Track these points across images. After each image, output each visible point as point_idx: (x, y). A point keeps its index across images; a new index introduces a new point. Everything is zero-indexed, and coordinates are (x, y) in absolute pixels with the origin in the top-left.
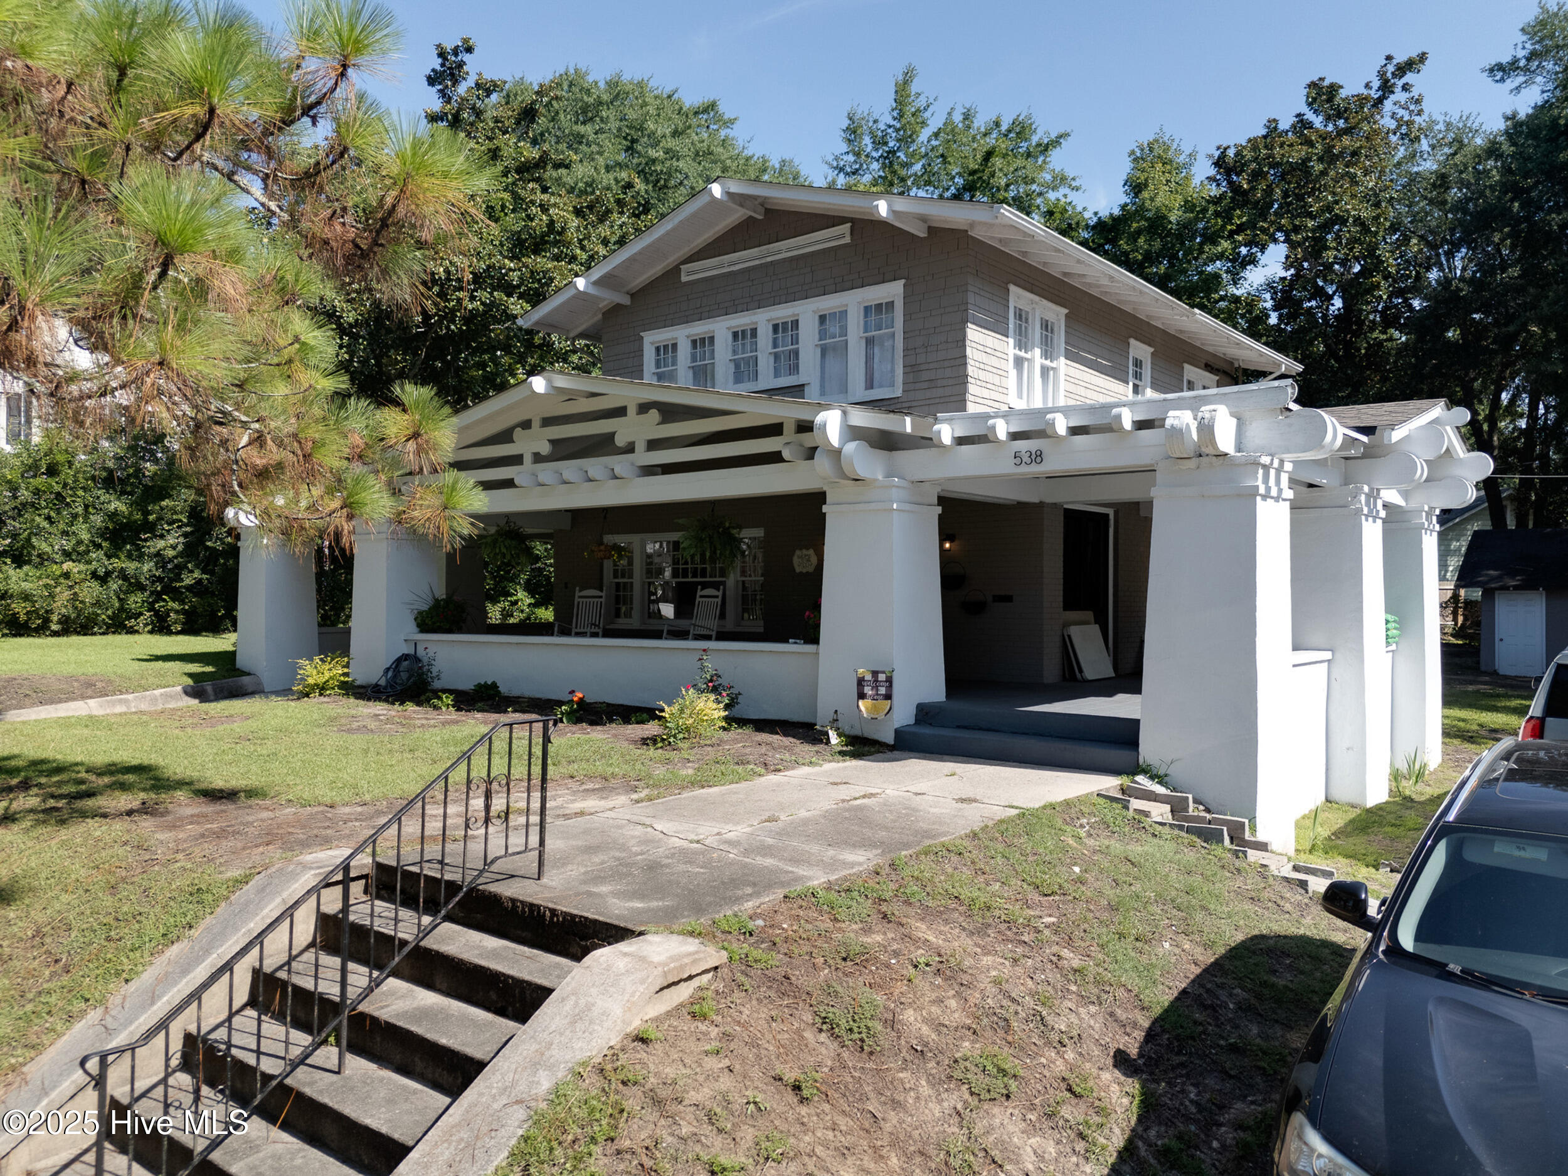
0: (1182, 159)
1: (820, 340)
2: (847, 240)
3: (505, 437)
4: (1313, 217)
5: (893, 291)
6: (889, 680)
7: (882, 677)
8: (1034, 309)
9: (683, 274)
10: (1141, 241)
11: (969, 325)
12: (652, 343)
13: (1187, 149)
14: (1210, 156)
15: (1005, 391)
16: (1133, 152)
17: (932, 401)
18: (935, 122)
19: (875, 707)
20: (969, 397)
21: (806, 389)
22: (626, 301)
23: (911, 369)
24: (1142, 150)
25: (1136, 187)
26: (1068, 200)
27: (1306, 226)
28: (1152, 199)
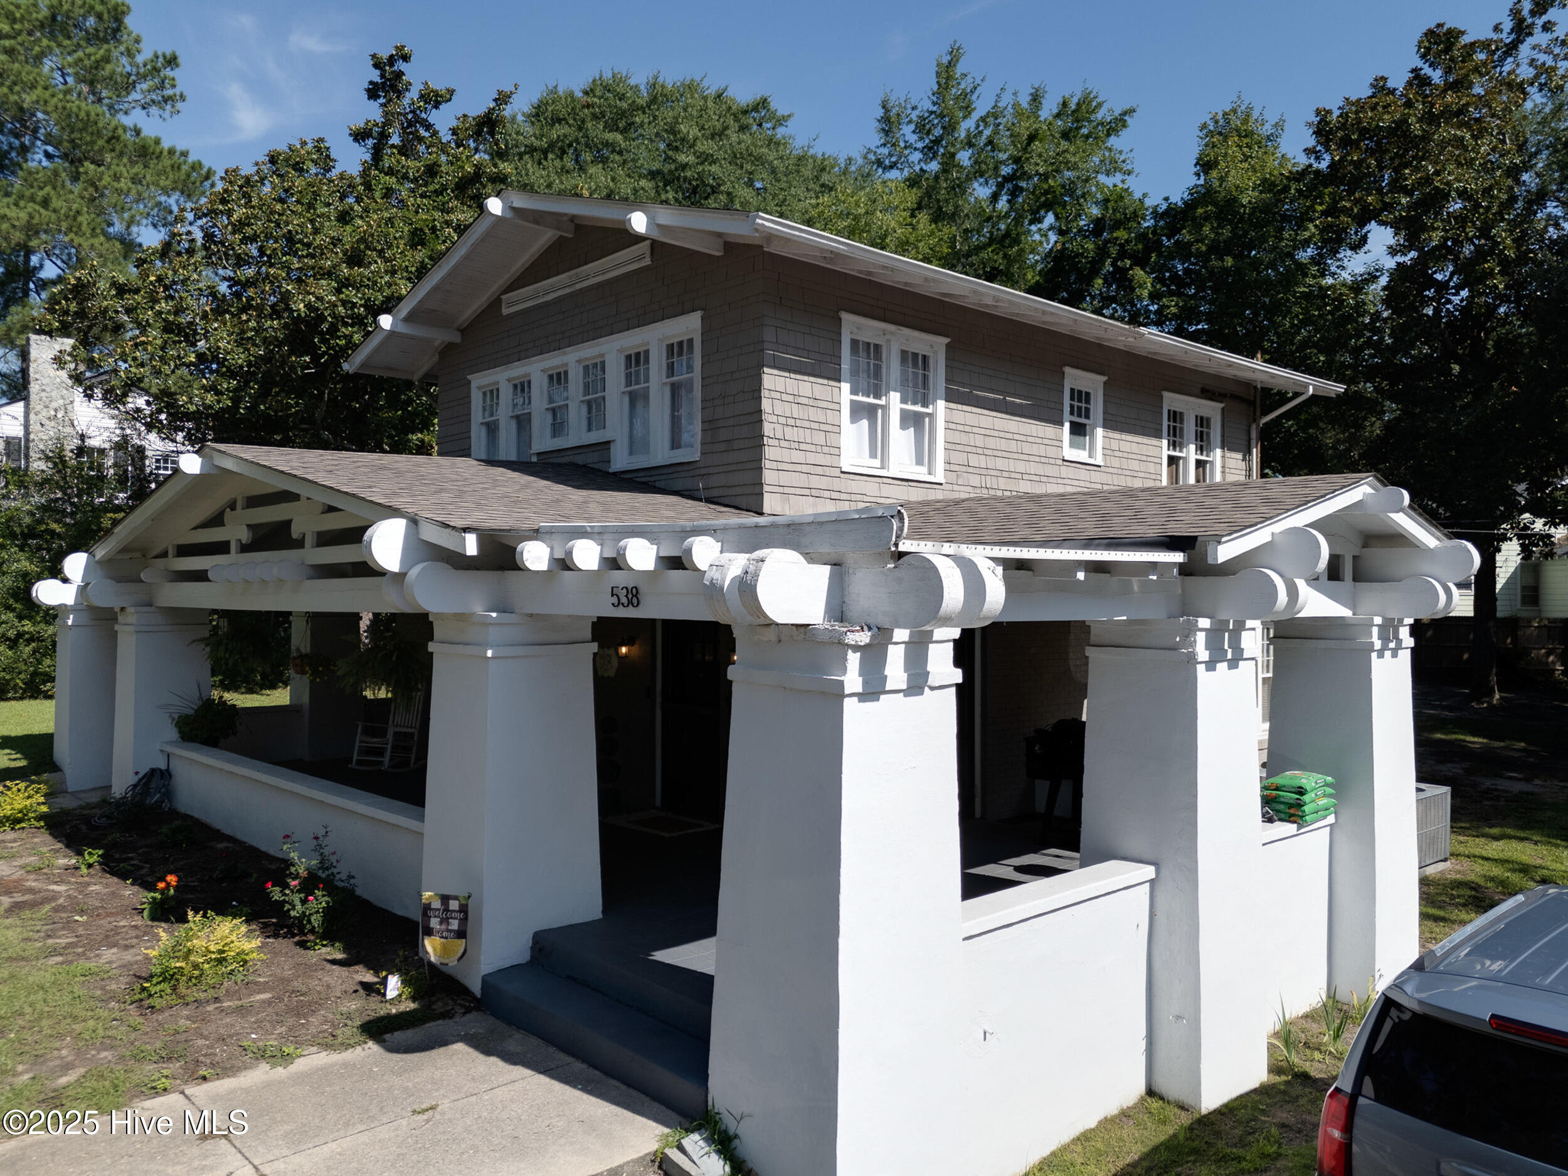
0: (1267, 129)
1: (627, 386)
2: (647, 261)
3: (217, 521)
4: (1409, 193)
5: (689, 325)
6: (464, 909)
7: (454, 905)
8: (888, 340)
9: (503, 306)
10: (1206, 229)
11: (766, 370)
12: (479, 388)
13: (1272, 118)
14: (1310, 125)
15: (836, 451)
16: (1204, 126)
17: (730, 468)
18: (982, 107)
19: (444, 948)
20: (767, 464)
21: (612, 446)
22: (456, 338)
23: (710, 425)
24: (1216, 122)
25: (1205, 165)
26: (1126, 187)
27: (1399, 203)
28: (1222, 179)
